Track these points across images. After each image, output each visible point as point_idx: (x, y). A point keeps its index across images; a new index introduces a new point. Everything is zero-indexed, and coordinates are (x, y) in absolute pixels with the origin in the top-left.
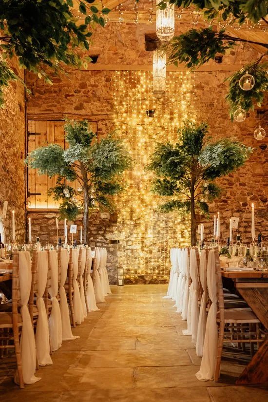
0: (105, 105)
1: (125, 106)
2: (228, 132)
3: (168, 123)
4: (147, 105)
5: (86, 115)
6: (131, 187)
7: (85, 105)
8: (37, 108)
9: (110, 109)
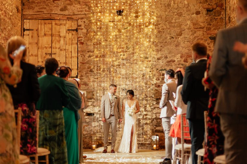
0: (84, 7)
1: (100, 8)
2: (182, 26)
3: (134, 20)
4: (117, 6)
5: (69, 15)
6: (104, 71)
7: (69, 7)
8: (31, 10)
9: (88, 10)
